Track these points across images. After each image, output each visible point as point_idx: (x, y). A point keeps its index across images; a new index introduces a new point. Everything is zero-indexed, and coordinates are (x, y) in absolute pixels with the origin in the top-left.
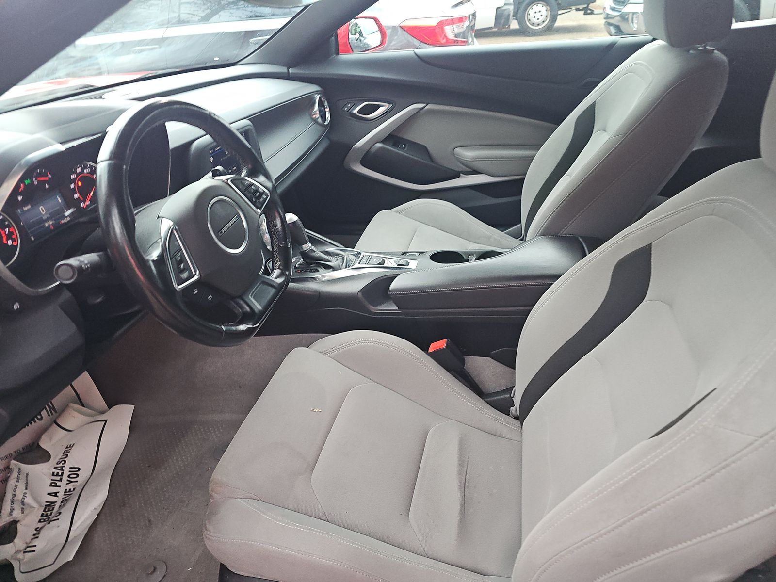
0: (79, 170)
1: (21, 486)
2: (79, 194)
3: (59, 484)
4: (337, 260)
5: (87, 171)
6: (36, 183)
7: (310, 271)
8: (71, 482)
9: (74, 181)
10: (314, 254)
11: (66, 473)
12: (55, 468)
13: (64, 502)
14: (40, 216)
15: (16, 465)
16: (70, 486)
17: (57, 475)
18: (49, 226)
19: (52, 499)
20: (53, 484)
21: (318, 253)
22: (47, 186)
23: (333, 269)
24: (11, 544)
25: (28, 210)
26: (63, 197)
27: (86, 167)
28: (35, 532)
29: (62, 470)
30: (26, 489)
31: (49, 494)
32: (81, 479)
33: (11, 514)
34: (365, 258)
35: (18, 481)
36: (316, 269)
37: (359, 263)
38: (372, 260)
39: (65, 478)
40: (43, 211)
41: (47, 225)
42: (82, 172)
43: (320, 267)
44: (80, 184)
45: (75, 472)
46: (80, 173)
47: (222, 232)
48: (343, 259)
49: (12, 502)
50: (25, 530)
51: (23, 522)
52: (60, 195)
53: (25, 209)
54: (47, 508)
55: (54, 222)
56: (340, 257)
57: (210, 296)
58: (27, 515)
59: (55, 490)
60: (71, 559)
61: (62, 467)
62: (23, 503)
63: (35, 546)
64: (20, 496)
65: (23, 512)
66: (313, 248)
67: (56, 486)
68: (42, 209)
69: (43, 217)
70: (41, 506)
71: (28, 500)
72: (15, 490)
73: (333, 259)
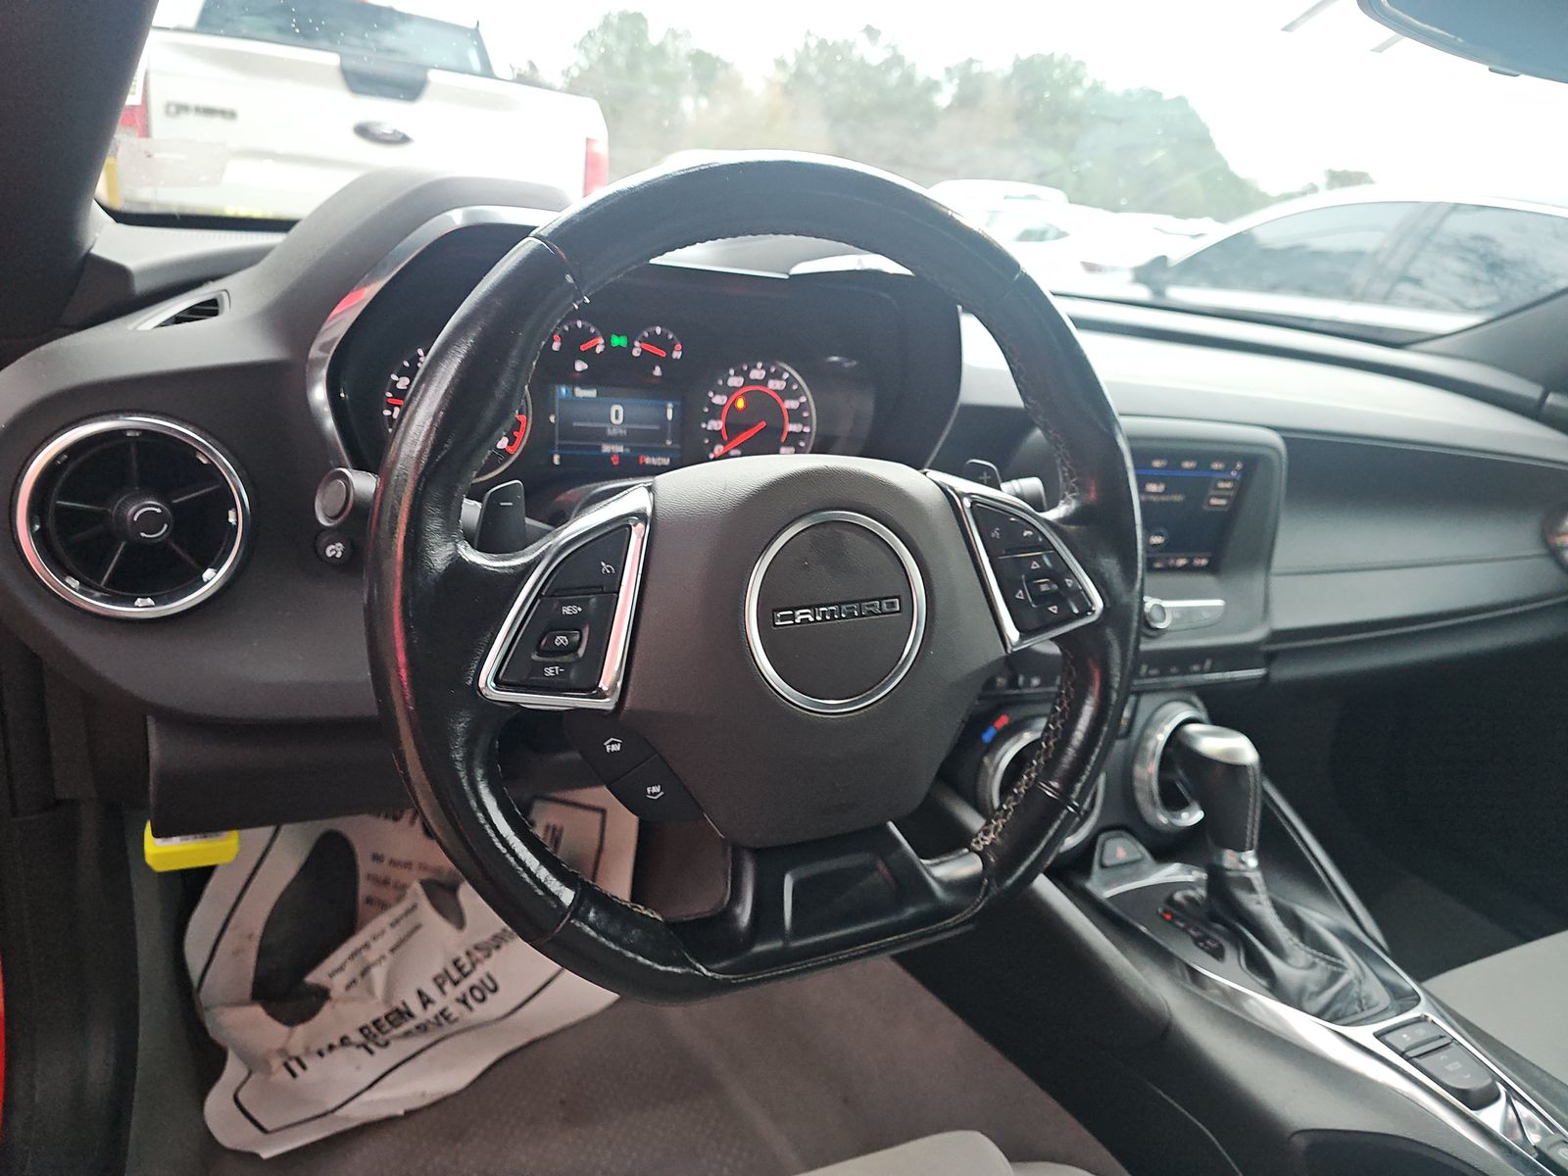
0: (757, 374)
1: (391, 937)
2: (726, 425)
3: (448, 987)
4: (1313, 965)
5: (775, 385)
6: (636, 352)
7: (1196, 941)
8: (464, 1002)
9: (730, 391)
10: (1243, 896)
11: (473, 979)
12: (468, 954)
13: (422, 1028)
14: (603, 425)
15: (416, 894)
16: (455, 1010)
17: (460, 969)
18: (612, 454)
19: (415, 1006)
20: (439, 982)
21: (1260, 904)
22: (657, 371)
23: (1276, 988)
24: (284, 1029)
25: (586, 400)
26: (681, 412)
27: (777, 376)
28: (336, 1042)
29: (474, 966)
30: (393, 950)
31: (420, 993)
32: (481, 1012)
33: (331, 975)
34: (1421, 1032)
35: (393, 925)
36: (1221, 946)
37: (1379, 1036)
38: (1442, 1056)
39: (465, 986)
40: (617, 418)
41: (606, 448)
42: (764, 382)
43: (1238, 948)
44: (740, 404)
45: (488, 989)
46: (756, 382)
47: (793, 617)
48: (1335, 977)
49: (352, 956)
50: (328, 1022)
51: (339, 1006)
52: (678, 403)
53: (580, 393)
54: (395, 1015)
55: (628, 450)
56: (1330, 962)
57: (656, 789)
58: (353, 999)
59: (432, 991)
60: (265, 1155)
61: (478, 960)
62: (365, 972)
63: (304, 1067)
64: (371, 956)
65: (348, 987)
66: (1256, 878)
67: (441, 987)
68: (617, 413)
69: (609, 431)
70: (387, 1000)
71: (378, 975)
72: (375, 938)
73: (1300, 953)
